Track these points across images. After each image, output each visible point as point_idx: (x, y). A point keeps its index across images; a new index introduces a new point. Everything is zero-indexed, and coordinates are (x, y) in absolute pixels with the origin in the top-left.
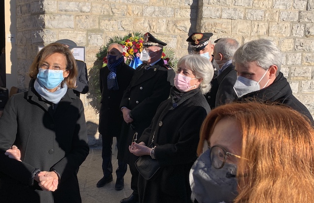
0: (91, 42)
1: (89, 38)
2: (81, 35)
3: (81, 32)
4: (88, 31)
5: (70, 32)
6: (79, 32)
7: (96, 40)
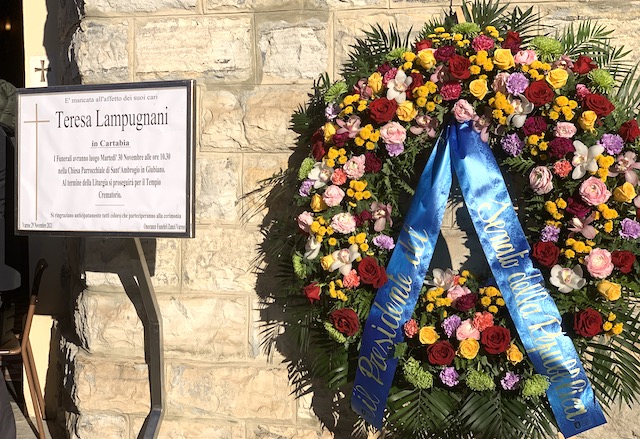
0: (271, 64)
1: (263, 45)
2: (227, 35)
3: (228, 22)
4: (259, 13)
5: (182, 23)
6: (219, 24)
7: (292, 52)
